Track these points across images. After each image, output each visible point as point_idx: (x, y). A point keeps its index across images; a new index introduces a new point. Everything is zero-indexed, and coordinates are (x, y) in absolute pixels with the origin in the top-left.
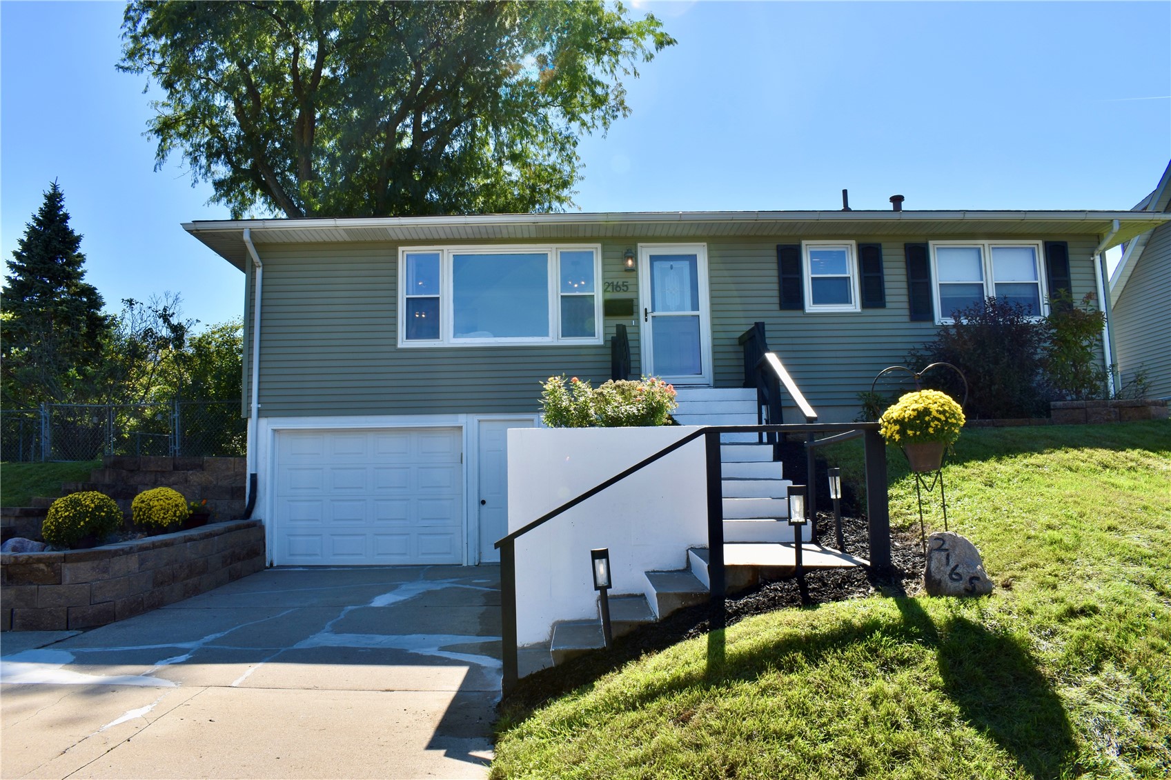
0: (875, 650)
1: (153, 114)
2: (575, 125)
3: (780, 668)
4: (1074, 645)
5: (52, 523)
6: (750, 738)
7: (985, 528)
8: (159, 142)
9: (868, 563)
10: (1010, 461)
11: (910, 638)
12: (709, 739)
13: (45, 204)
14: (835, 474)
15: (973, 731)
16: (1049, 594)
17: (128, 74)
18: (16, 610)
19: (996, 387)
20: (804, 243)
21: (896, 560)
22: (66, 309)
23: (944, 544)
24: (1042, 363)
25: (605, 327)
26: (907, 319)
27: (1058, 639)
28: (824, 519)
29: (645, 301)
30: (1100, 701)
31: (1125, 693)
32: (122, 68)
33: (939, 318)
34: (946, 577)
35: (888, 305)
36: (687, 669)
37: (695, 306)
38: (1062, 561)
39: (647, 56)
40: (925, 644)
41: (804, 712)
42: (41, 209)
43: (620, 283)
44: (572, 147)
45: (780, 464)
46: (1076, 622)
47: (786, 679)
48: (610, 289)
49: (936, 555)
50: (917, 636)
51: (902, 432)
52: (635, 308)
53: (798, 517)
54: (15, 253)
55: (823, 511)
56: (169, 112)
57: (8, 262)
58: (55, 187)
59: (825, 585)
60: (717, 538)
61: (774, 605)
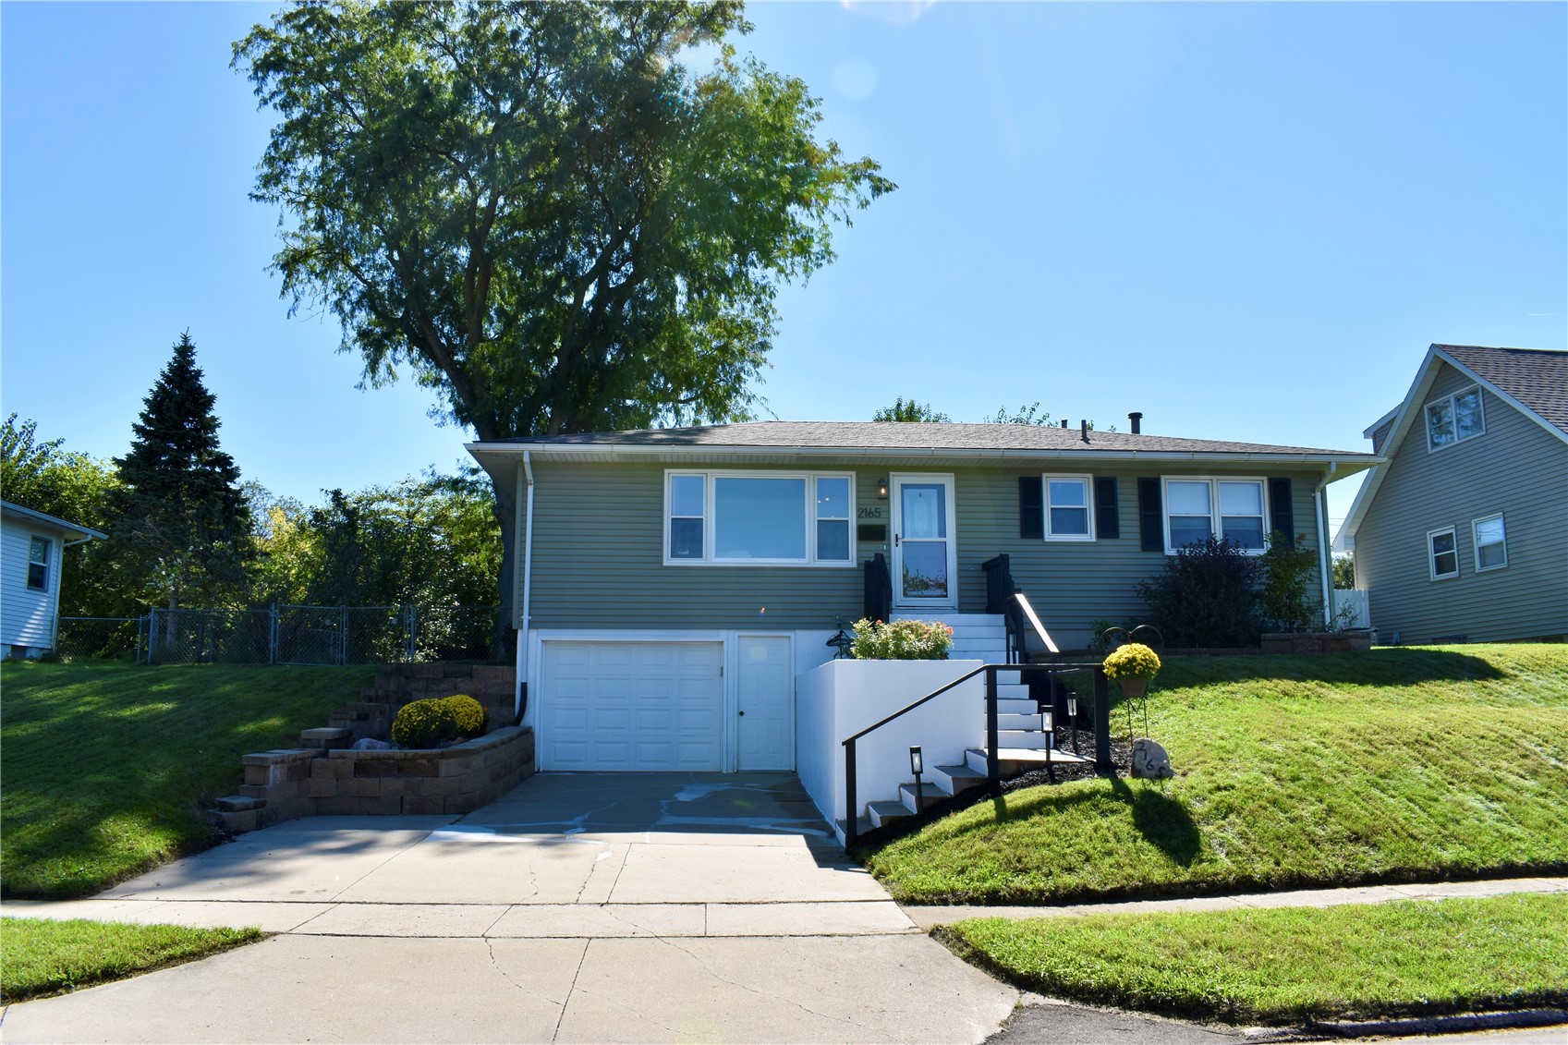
0: (1097, 805)
1: (279, 247)
2: (771, 271)
3: (1041, 813)
4: (1215, 805)
5: (406, 726)
6: (1027, 846)
7: (1178, 738)
8: (284, 277)
9: (1095, 761)
10: (1211, 688)
11: (1118, 799)
12: (1005, 847)
13: (174, 358)
14: (1073, 697)
15: (1149, 844)
16: (1209, 778)
17: (262, 203)
18: (406, 798)
19: (1214, 619)
20: (1045, 475)
21: (1114, 759)
22: (203, 483)
23: (1144, 747)
24: (1258, 595)
25: (859, 551)
26: (1139, 549)
27: (1206, 802)
28: (1063, 731)
29: (895, 527)
30: (1222, 832)
31: (1237, 828)
32: (256, 196)
33: (1170, 551)
34: (1144, 767)
35: (1121, 535)
36: (985, 816)
37: (942, 533)
38: (1222, 759)
39: (861, 202)
40: (1126, 803)
41: (1057, 834)
42: (170, 364)
43: (873, 510)
44: (768, 299)
45: (1027, 687)
46: (1219, 793)
47: (1045, 819)
48: (863, 515)
49: (1138, 753)
50: (1122, 798)
51: (1118, 672)
52: (887, 535)
53: (1048, 728)
54: (142, 415)
55: (1062, 725)
56: (298, 244)
57: (134, 425)
58: (186, 339)
59: (1066, 772)
60: (993, 743)
61: (1033, 783)
